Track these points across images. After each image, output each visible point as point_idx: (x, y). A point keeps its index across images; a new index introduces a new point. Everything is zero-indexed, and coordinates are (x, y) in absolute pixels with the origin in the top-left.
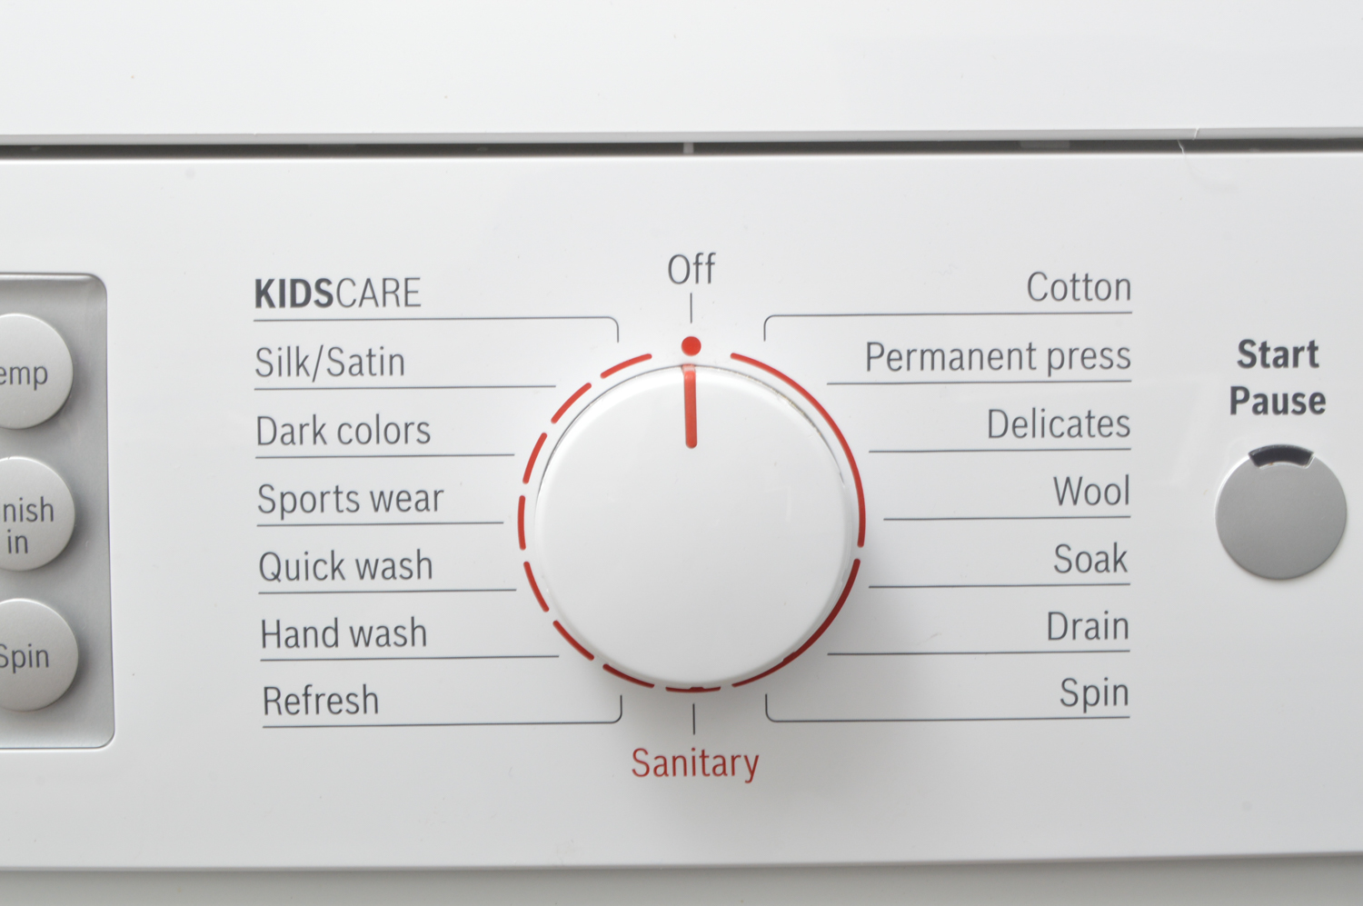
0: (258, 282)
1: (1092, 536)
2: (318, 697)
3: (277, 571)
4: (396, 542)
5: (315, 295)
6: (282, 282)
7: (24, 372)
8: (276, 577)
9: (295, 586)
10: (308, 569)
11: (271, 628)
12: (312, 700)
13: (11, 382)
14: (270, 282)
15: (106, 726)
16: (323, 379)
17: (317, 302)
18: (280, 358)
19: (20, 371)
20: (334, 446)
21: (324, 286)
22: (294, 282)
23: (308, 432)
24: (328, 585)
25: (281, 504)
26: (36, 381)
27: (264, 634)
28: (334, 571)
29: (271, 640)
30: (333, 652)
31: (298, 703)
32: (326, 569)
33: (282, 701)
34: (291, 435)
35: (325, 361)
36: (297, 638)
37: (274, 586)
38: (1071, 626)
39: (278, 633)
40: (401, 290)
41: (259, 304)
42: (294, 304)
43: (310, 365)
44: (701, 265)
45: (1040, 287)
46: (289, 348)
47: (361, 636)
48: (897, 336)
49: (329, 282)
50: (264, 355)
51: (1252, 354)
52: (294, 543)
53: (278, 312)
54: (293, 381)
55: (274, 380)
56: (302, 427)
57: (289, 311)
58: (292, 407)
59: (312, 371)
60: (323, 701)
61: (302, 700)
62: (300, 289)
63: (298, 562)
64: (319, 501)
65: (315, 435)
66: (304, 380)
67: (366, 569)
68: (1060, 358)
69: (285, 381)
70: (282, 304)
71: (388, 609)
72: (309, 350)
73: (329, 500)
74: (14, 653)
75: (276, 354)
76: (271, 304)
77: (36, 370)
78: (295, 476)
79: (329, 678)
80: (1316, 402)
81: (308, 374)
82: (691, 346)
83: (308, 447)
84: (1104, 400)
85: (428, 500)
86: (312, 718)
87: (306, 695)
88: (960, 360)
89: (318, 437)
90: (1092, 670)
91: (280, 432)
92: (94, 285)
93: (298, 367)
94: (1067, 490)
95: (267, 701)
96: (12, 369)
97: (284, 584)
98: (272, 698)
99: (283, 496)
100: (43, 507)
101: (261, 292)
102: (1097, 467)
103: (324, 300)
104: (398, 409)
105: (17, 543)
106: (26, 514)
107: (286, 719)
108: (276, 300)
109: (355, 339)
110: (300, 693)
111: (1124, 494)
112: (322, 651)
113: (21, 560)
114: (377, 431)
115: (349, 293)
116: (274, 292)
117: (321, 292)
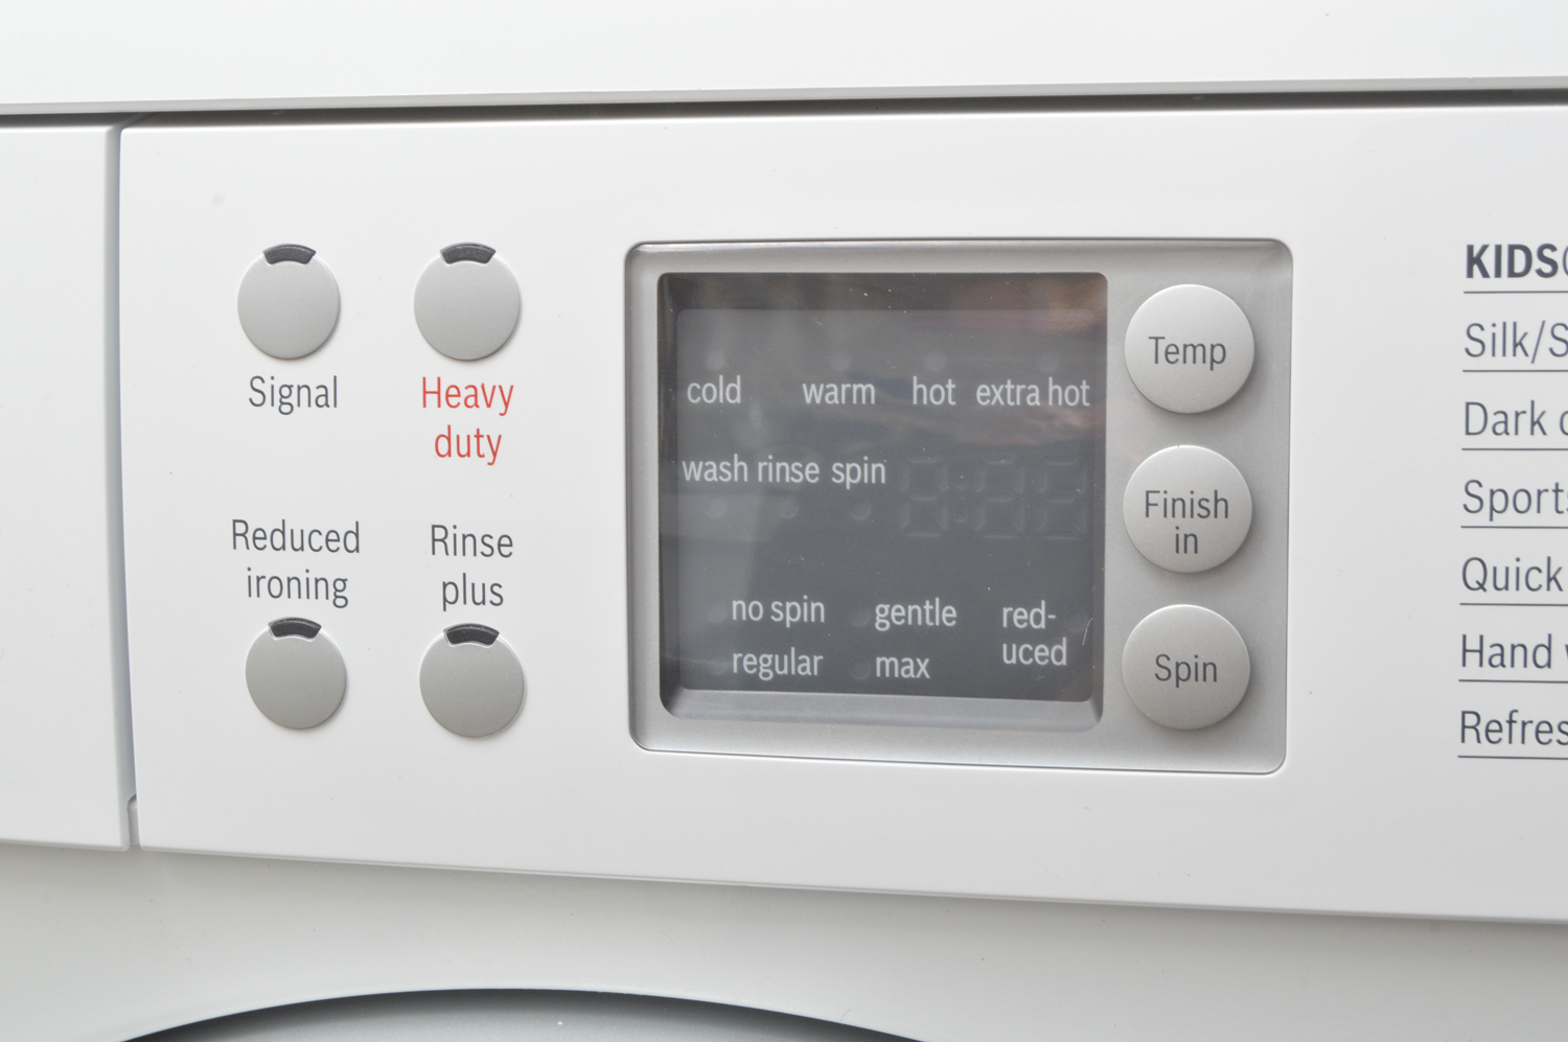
0: (1470, 248)
2: (1524, 724)
3: (1482, 579)
5: (1537, 264)
6: (1498, 249)
7: (1199, 350)
8: (1481, 586)
9: (1503, 597)
10: (1519, 578)
11: (1473, 644)
12: (1517, 728)
13: (1185, 362)
14: (1485, 248)
15: (1275, 749)
16: (1545, 360)
17: (1540, 273)
18: (1494, 335)
19: (1194, 348)
20: (1554, 438)
21: (1547, 253)
22: (1512, 248)
23: (1525, 421)
24: (1542, 596)
25: (1490, 503)
26: (1213, 360)
27: (1465, 651)
28: (1549, 580)
29: (1473, 658)
30: (1545, 674)
31: (1501, 730)
32: (1542, 579)
33: (1482, 729)
34: (1505, 424)
35: (1547, 338)
36: (1502, 656)
37: (1479, 596)
39: (1481, 652)
41: (1470, 274)
42: (1512, 274)
43: (1529, 344)
46: (1505, 324)
49: (1553, 248)
50: (1475, 332)
52: (1502, 548)
53: (1492, 283)
54: (1510, 362)
55: (1486, 361)
56: (1517, 414)
57: (1505, 282)
58: (1506, 393)
59: (1530, 352)
60: (1531, 730)
61: (1506, 727)
62: (1520, 256)
63: (1507, 569)
64: (1535, 499)
65: (1533, 424)
66: (1521, 361)
69: (1499, 362)
70: (1498, 274)
72: (1529, 327)
73: (1548, 500)
74: (1178, 665)
75: (1489, 330)
76: (1485, 274)
77: (1213, 347)
81: (1526, 355)
83: (1525, 438)
86: (1517, 748)
87: (1511, 722)
89: (1537, 427)
91: (1492, 420)
93: (1515, 345)
95: (1464, 727)
96: (1185, 347)
97: (1491, 595)
98: (1470, 724)
99: (1492, 493)
100: (1216, 501)
101: (1474, 260)
103: (1547, 268)
105: (1185, 542)
106: (1197, 509)
107: (1486, 748)
108: (1491, 269)
110: (1503, 720)
112: (1532, 672)
113: (1189, 561)
116: (1488, 260)
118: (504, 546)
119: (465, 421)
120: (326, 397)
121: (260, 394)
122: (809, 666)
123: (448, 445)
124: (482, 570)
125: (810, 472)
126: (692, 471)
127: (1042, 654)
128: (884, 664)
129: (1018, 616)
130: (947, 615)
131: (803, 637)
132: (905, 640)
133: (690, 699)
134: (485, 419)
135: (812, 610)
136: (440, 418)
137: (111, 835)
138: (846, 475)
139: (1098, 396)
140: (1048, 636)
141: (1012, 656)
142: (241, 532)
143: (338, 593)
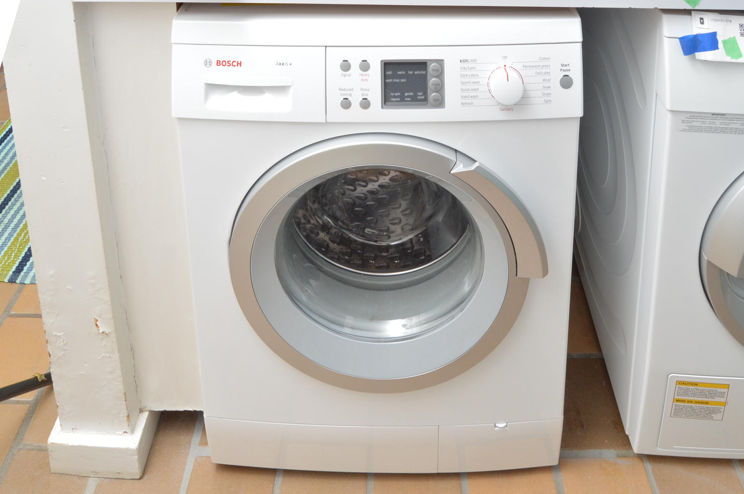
1: (547, 85)
3: (463, 90)
4: (475, 87)
6: (463, 60)
9: (464, 92)
10: (466, 90)
13: (435, 71)
15: (444, 107)
20: (468, 77)
23: (466, 75)
24: (468, 91)
25: (463, 83)
26: (437, 71)
29: (462, 97)
30: (469, 98)
36: (465, 97)
37: (462, 92)
38: (545, 94)
40: (475, 61)
44: (506, 57)
45: (540, 59)
46: (463, 67)
47: (471, 97)
48: (526, 64)
50: (461, 67)
51: (562, 65)
52: (464, 87)
54: (464, 70)
55: (462, 70)
57: (463, 63)
58: (464, 73)
59: (466, 69)
62: (465, 61)
67: (472, 90)
68: (543, 66)
71: (474, 94)
72: (466, 67)
73: (468, 83)
74: (435, 99)
77: (437, 69)
78: (464, 80)
79: (468, 101)
80: (569, 70)
82: (505, 66)
83: (466, 77)
84: (548, 71)
85: (478, 83)
86: (466, 105)
87: (466, 103)
88: (533, 67)
90: (547, 99)
91: (463, 76)
92: (443, 60)
94: (544, 80)
96: (435, 69)
98: (462, 103)
100: (438, 84)
101: (461, 61)
102: (547, 78)
104: (475, 73)
105: (436, 88)
106: (436, 84)
107: (463, 105)
109: (470, 66)
111: (550, 80)
112: (467, 98)
113: (436, 90)
114: (473, 75)
115: (470, 61)
117: (467, 61)
118: (368, 90)
119: (364, 78)
120: (349, 75)
121: (342, 75)
122: (399, 99)
123: (362, 80)
124: (366, 92)
125: (399, 80)
126: (387, 81)
127: (421, 97)
128: (406, 99)
129: (419, 94)
130: (412, 94)
131: (398, 97)
132: (408, 97)
133: (387, 103)
134: (367, 77)
135: (399, 94)
136: (362, 77)
137: (325, 121)
138: (402, 81)
139: (427, 72)
140: (422, 96)
141: (419, 98)
142: (340, 89)
143: (351, 95)
